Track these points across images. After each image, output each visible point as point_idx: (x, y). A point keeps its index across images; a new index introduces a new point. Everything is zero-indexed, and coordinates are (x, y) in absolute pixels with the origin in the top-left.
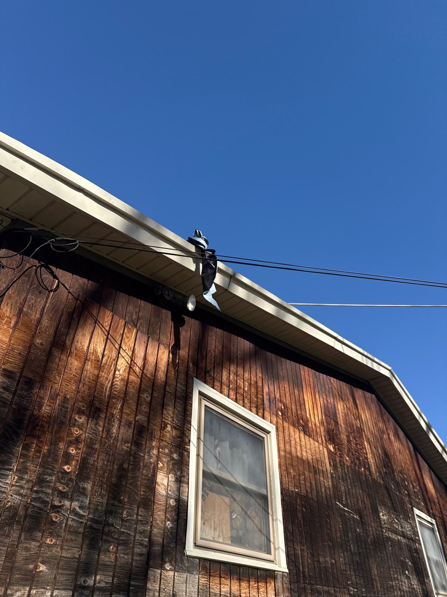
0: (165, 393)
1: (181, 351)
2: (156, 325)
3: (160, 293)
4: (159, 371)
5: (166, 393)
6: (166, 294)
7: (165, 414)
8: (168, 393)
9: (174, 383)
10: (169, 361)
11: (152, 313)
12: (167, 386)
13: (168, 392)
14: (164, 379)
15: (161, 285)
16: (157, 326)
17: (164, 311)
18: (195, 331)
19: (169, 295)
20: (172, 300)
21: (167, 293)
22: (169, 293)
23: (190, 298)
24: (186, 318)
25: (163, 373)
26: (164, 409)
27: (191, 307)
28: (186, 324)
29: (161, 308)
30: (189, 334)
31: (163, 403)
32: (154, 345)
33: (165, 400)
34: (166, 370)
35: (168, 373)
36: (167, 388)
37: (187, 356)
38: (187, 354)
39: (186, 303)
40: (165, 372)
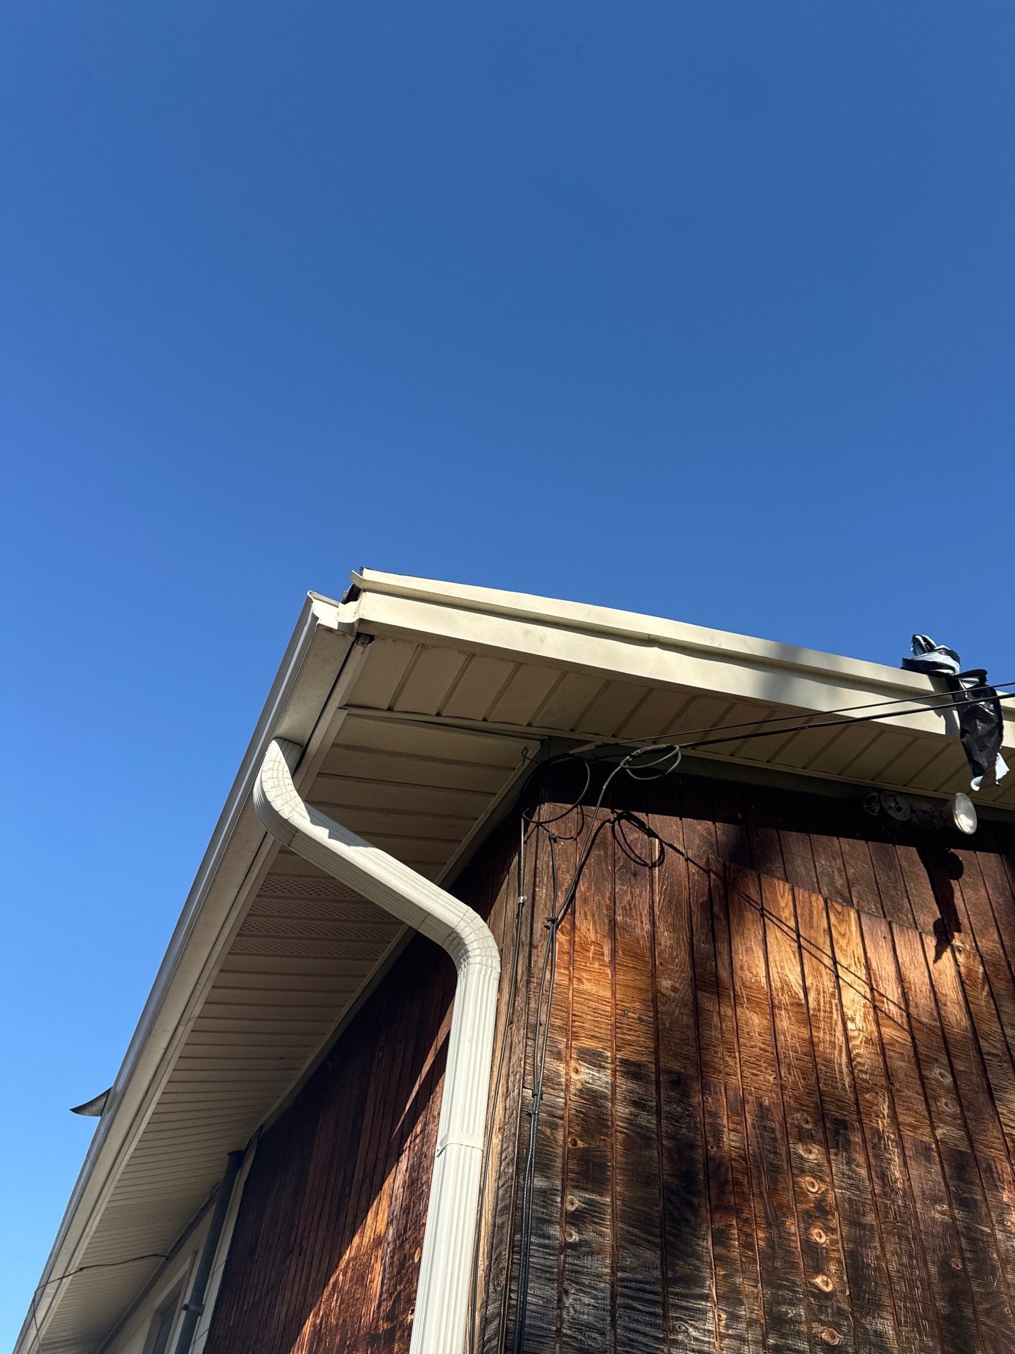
0: (982, 1059)
1: (981, 942)
2: (895, 889)
3: (877, 808)
4: (945, 1005)
5: (985, 1057)
6: (891, 808)
7: (1003, 1114)
8: (990, 1058)
9: (996, 1027)
10: (959, 973)
11: (875, 863)
12: (980, 1039)
13: (989, 1054)
14: (965, 1022)
15: (875, 789)
16: (899, 893)
17: (901, 850)
18: (996, 883)
19: (899, 809)
20: (910, 818)
21: (893, 804)
22: (897, 803)
23: (957, 802)
24: (962, 854)
25: (957, 1007)
26: (997, 1102)
27: (966, 823)
28: (966, 870)
29: (890, 845)
30: (983, 892)
31: (989, 1085)
32: (909, 939)
33: (990, 1076)
34: (961, 997)
35: (971, 1006)
36: (983, 1043)
37: (1001, 951)
38: (998, 946)
39: (950, 818)
40: (962, 1003)
